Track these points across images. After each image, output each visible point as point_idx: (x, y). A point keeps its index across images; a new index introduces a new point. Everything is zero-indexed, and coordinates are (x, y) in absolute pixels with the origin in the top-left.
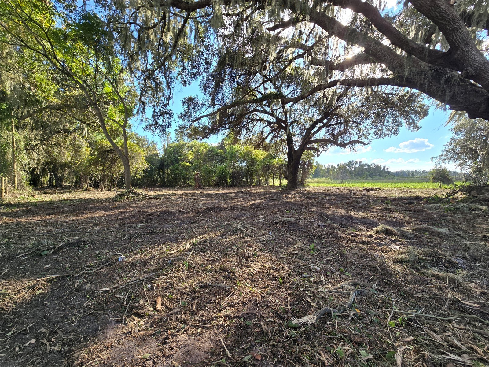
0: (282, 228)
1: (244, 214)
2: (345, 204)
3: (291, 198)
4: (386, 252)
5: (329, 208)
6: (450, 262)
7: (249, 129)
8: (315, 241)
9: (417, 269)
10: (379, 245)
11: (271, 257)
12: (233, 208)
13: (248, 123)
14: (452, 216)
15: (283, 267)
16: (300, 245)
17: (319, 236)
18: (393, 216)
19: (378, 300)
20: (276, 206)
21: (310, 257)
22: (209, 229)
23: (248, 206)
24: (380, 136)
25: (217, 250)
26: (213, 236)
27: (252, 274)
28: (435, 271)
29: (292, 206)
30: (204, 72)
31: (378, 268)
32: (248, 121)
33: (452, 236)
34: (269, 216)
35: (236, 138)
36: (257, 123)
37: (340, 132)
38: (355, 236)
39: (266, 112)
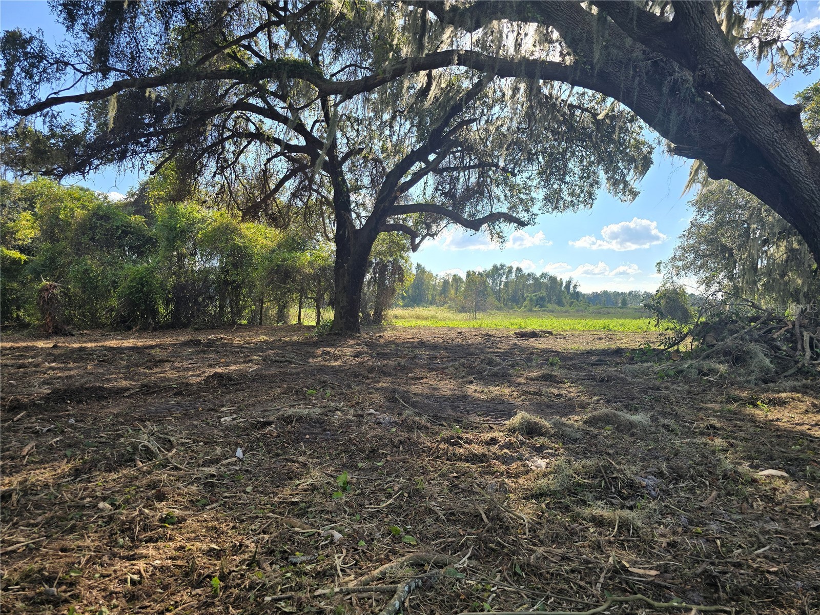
0: (278, 436)
1: (178, 404)
2: (462, 369)
3: (336, 358)
4: (517, 476)
5: (421, 378)
6: (631, 485)
7: (226, 161)
8: (360, 465)
9: (567, 508)
10: (506, 460)
11: (217, 519)
12: (148, 390)
13: (221, 141)
14: (667, 388)
15: (241, 545)
16: (315, 476)
17: (373, 451)
18: (556, 391)
19: (458, 596)
20: (284, 377)
21: (330, 506)
22: (37, 458)
23: (200, 383)
24: (556, 208)
25: (39, 519)
26: (43, 475)
27: (136, 577)
28: (600, 510)
29: (326, 378)
31: (484, 516)
32: (222, 134)
33: (653, 429)
34: (253, 405)
35: (183, 181)
36: (249, 143)
37: (468, 189)
38: (457, 444)
39: (275, 116)
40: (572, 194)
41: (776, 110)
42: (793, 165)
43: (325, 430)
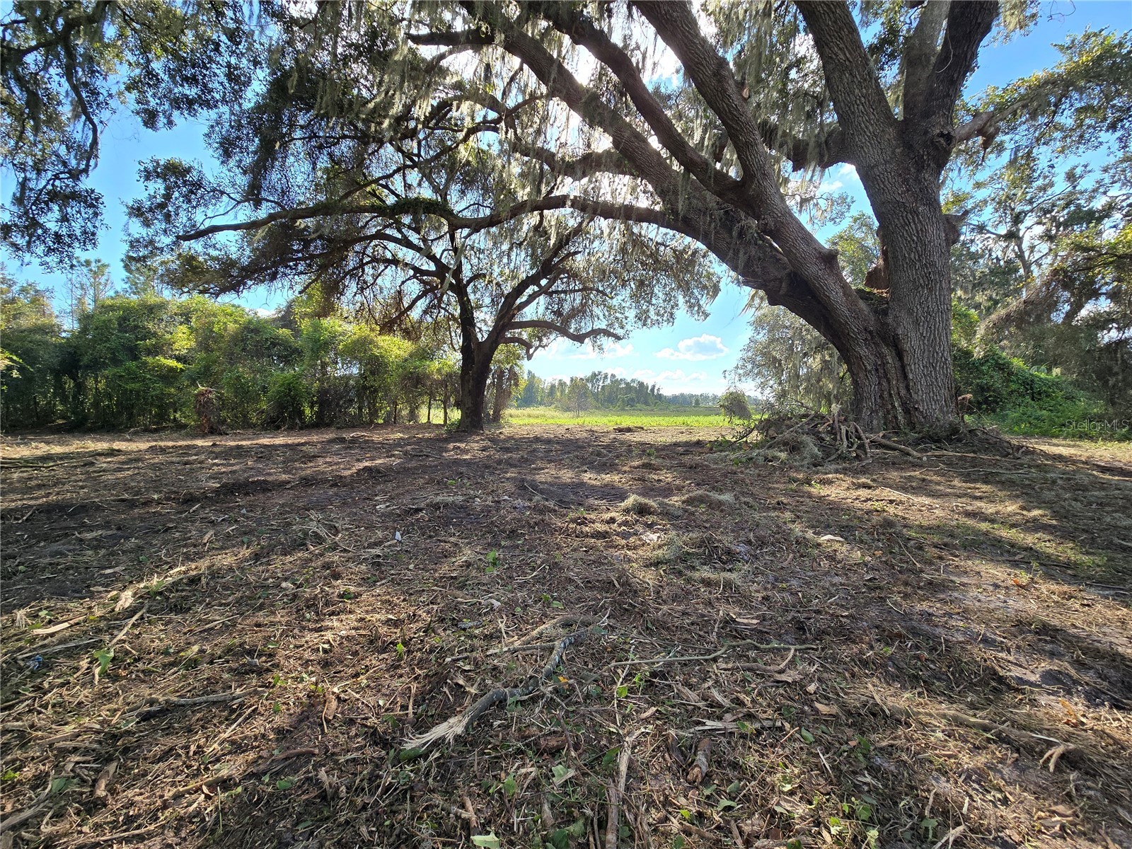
0: (430, 520)
1: (336, 495)
2: (576, 460)
3: (466, 452)
4: (635, 548)
5: (543, 469)
6: (729, 552)
7: (365, 282)
8: (503, 543)
9: (680, 573)
10: (625, 536)
11: (389, 594)
12: (307, 482)
13: (362, 265)
14: (742, 472)
15: (414, 615)
16: (467, 554)
17: (513, 531)
18: (656, 477)
19: (605, 648)
20: (425, 469)
21: (485, 579)
22: (217, 545)
23: (352, 475)
24: (645, 325)
25: (231, 599)
26: (226, 560)
27: (326, 646)
28: (706, 573)
29: (463, 469)
30: (224, 101)
31: (616, 582)
32: (361, 260)
33: (737, 506)
34: (403, 494)
35: (327, 300)
36: (386, 267)
37: (573, 309)
38: (583, 523)
39: (409, 245)
40: (658, 314)
41: (820, 253)
42: (833, 296)
43: (469, 515)
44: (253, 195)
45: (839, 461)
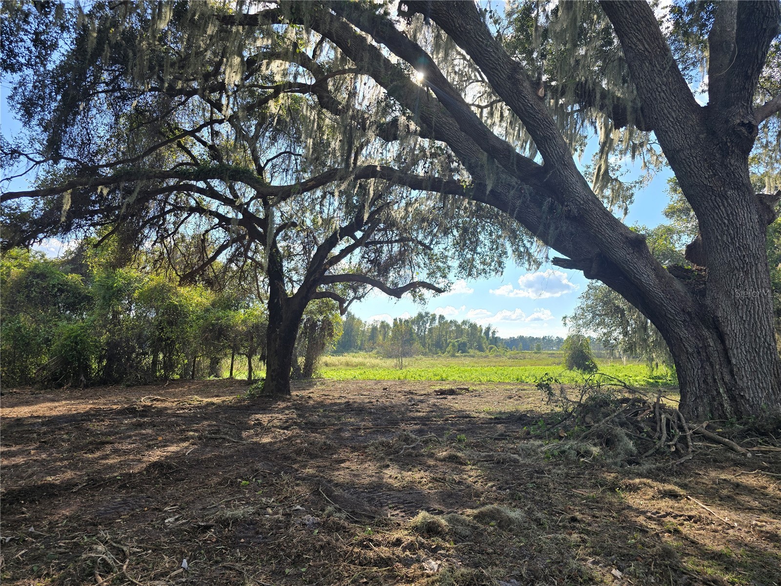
0: (217, 541)
1: (125, 502)
2: (381, 448)
4: (414, 579)
7: (166, 230)
8: (287, 571)
10: (407, 563)
12: (96, 482)
13: (163, 213)
17: (298, 556)
23: (143, 471)
24: (470, 275)
29: (260, 465)
30: (29, 64)
32: (163, 209)
33: (526, 525)
34: (193, 502)
35: (123, 251)
36: (189, 215)
37: (391, 257)
38: (367, 547)
39: (214, 194)
40: (484, 263)
42: (644, 279)
43: (257, 533)
44: (52, 151)
45: (658, 457)
